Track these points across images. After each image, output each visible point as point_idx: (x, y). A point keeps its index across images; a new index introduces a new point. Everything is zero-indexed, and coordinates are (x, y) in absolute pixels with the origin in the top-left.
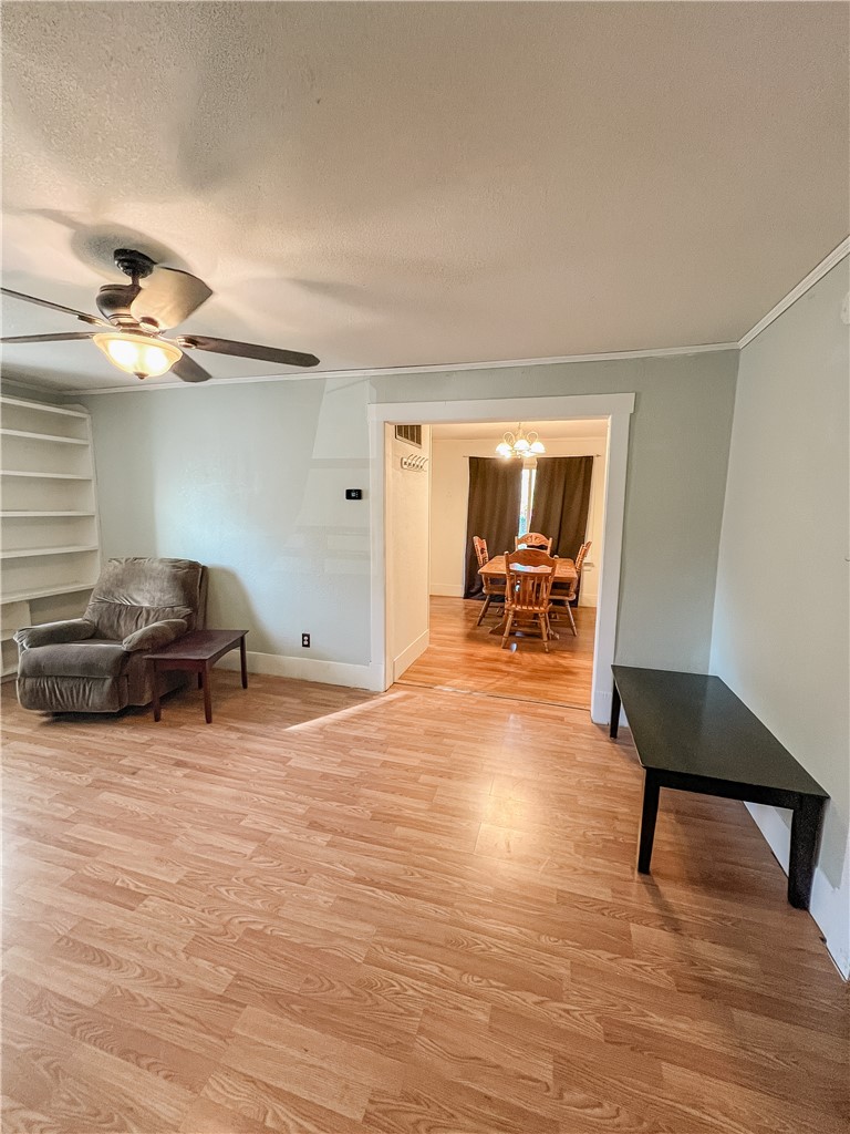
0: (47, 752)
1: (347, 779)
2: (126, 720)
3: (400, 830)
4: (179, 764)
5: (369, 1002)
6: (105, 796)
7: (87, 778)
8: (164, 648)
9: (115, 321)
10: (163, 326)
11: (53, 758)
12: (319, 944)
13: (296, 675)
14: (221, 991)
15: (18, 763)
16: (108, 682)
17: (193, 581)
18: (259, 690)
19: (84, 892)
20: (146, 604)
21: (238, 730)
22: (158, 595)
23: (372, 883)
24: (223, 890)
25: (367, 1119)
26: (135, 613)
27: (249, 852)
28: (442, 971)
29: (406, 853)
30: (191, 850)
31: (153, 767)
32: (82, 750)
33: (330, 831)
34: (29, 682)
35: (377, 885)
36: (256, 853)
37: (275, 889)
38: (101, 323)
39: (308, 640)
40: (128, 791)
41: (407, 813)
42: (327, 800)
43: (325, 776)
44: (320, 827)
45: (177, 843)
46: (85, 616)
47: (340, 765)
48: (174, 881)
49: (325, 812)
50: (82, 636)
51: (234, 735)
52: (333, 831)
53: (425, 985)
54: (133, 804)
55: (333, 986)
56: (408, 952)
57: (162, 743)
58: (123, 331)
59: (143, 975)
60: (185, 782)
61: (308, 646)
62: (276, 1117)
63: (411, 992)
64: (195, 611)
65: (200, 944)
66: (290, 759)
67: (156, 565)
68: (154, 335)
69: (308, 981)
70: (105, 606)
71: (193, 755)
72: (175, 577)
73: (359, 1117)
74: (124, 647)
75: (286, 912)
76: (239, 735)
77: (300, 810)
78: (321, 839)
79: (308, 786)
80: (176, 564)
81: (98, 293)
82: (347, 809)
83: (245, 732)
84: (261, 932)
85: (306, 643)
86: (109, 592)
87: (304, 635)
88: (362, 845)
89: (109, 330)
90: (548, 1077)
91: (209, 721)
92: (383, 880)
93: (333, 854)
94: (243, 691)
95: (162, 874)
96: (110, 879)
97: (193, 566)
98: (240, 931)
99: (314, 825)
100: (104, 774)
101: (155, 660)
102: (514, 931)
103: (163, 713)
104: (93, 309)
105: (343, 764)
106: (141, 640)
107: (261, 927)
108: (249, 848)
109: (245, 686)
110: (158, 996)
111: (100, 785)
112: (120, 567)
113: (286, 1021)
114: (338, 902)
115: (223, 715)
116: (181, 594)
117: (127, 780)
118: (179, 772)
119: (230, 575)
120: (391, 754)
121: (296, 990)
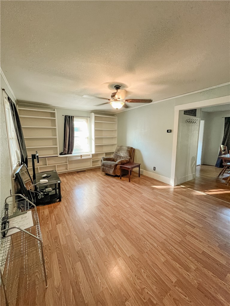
0: (103, 179)
1: (154, 202)
2: (116, 177)
3: (162, 217)
4: (122, 188)
5: (139, 241)
6: (108, 189)
7: (107, 185)
8: (123, 164)
9: (114, 99)
10: (121, 99)
11: (104, 181)
12: (134, 227)
13: (152, 177)
14: (114, 225)
15: (99, 180)
16: (113, 169)
17: (132, 151)
18: (142, 178)
19: (101, 201)
20: (122, 156)
21: (134, 185)
22: (125, 154)
23: (149, 223)
24: (121, 211)
25: (129, 257)
26: (120, 157)
27: (127, 207)
28: (157, 246)
29: (161, 221)
30: (118, 202)
31: (117, 187)
32: (108, 181)
33: (145, 210)
34: (103, 167)
35: (151, 224)
36: (129, 207)
37: (130, 215)
38: (111, 100)
39: (155, 169)
40: (112, 189)
41: (165, 214)
42: (147, 204)
43: (149, 199)
44: (143, 208)
45: (116, 200)
46: (112, 156)
47: (153, 198)
48: (114, 206)
49: (146, 206)
50: (111, 160)
51: (133, 185)
52: (146, 210)
53: (152, 246)
54: (112, 192)
55: (133, 235)
56: (151, 239)
57: (120, 183)
58: (115, 101)
59: (105, 216)
60: (121, 191)
61: (155, 170)
62: (115, 246)
63: (148, 245)
64: (131, 158)
65: (114, 217)
66: (143, 193)
67: (125, 148)
68: (120, 101)
69: (129, 232)
70: (116, 155)
71: (124, 187)
72: (128, 150)
73: (128, 256)
74: (116, 163)
75: (130, 219)
76: (134, 186)
77: (141, 204)
78: (143, 210)
79: (144, 200)
80: (128, 147)
81: (111, 95)
82: (151, 207)
83: (135, 185)
84: (124, 220)
85: (154, 169)
86: (116, 152)
87: (154, 167)
88: (151, 215)
89: (113, 101)
90: (174, 281)
91: (130, 181)
92: (152, 224)
93: (144, 214)
94: (138, 178)
95: (112, 204)
96: (105, 201)
97: (132, 148)
98: (121, 218)
99: (142, 207)
100: (109, 185)
101: (121, 166)
102: (182, 251)
103: (122, 178)
104: (110, 98)
105: (155, 198)
106: (119, 162)
107: (124, 219)
108: (128, 206)
109: (139, 177)
110: (106, 221)
111: (108, 187)
112: (119, 147)
113: (122, 235)
114: (141, 223)
115: (133, 181)
116: (129, 154)
117: (112, 187)
118: (121, 189)
119: (139, 151)
120: (168, 200)
121: (126, 231)
